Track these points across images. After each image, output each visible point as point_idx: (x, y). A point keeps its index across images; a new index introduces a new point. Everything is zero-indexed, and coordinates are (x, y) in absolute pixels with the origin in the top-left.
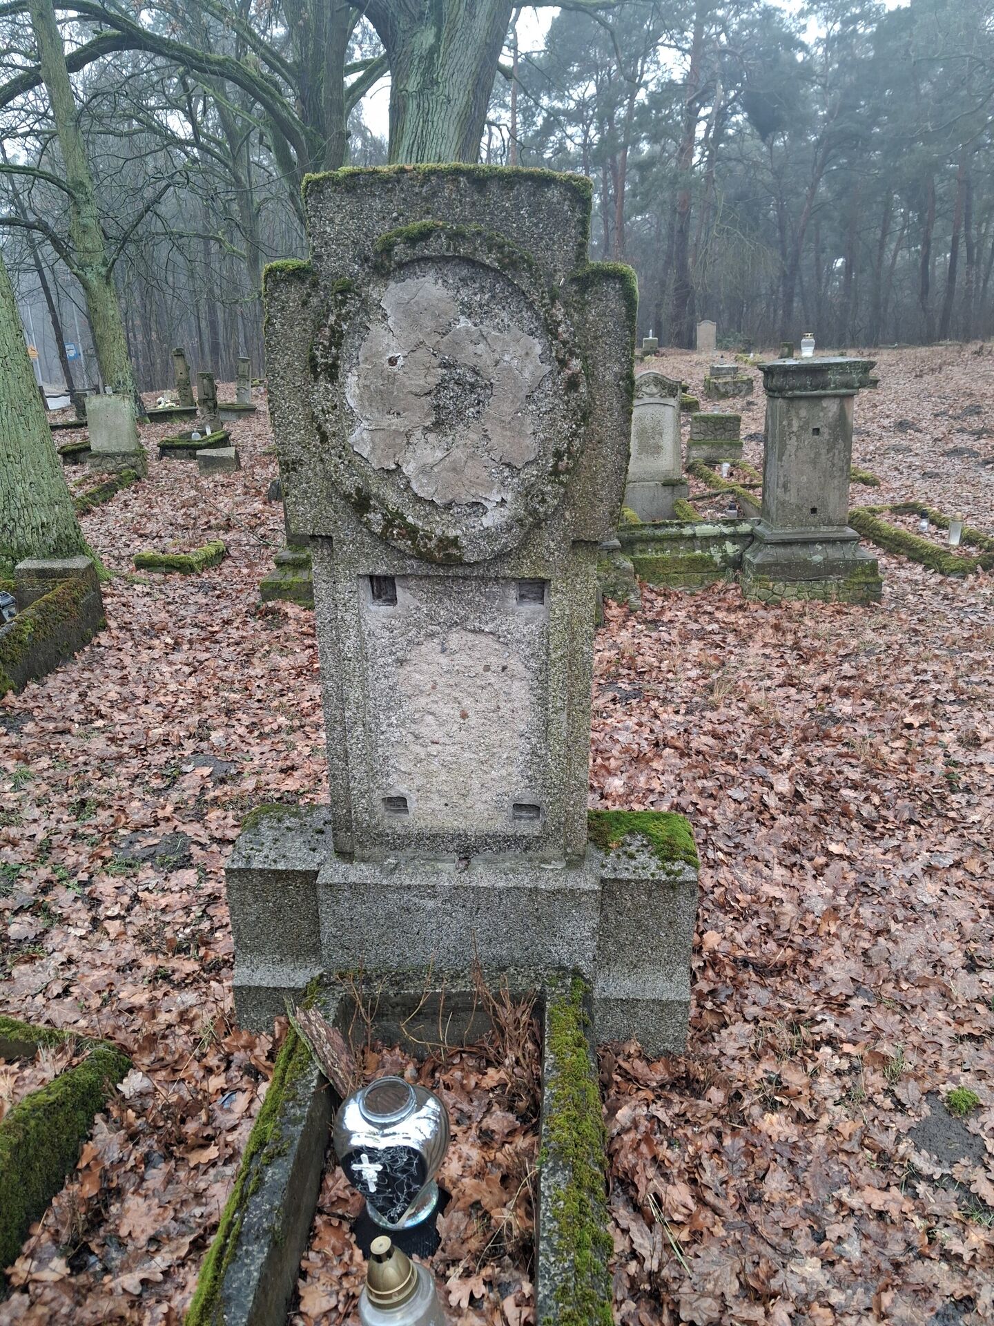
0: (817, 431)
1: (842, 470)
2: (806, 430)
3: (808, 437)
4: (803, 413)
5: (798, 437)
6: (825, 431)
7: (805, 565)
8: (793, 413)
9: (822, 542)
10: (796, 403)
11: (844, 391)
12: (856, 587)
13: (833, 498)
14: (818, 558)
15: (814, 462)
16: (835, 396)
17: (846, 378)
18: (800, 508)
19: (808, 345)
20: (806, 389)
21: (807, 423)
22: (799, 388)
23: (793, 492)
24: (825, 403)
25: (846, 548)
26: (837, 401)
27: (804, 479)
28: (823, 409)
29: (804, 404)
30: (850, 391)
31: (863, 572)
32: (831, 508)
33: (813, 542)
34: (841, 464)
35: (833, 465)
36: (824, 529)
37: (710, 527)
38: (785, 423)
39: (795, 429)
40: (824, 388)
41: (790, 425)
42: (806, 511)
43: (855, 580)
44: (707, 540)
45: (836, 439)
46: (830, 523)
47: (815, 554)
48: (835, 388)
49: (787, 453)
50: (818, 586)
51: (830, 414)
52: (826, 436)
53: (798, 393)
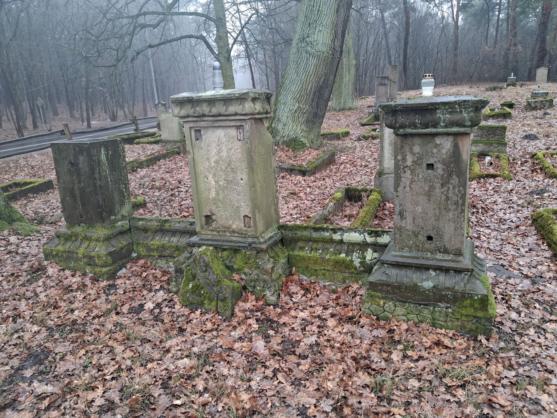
0: (430, 166)
1: (457, 203)
2: (420, 165)
3: (422, 172)
4: (417, 149)
5: (413, 171)
6: (439, 167)
7: (415, 289)
8: (407, 149)
9: (437, 268)
10: (409, 140)
11: (455, 129)
12: (464, 318)
13: (448, 229)
14: (428, 284)
15: (429, 194)
16: (448, 134)
17: (456, 117)
18: (416, 235)
19: (428, 84)
20: (416, 127)
21: (420, 158)
22: (409, 127)
23: (409, 220)
24: (438, 140)
25: (458, 278)
26: (451, 139)
27: (419, 209)
28: (437, 146)
29: (417, 141)
30: (462, 130)
31: (472, 306)
32: (446, 238)
33: (427, 268)
34: (455, 198)
35: (448, 198)
36: (439, 256)
37: (357, 234)
38: (399, 157)
39: (409, 163)
40: (435, 126)
41: (404, 159)
42: (422, 238)
43: (464, 312)
44: (353, 246)
45: (450, 175)
46: (446, 251)
47: (427, 280)
48: (446, 126)
49: (402, 185)
50: (426, 311)
51: (444, 151)
52: (440, 171)
53: (409, 131)
